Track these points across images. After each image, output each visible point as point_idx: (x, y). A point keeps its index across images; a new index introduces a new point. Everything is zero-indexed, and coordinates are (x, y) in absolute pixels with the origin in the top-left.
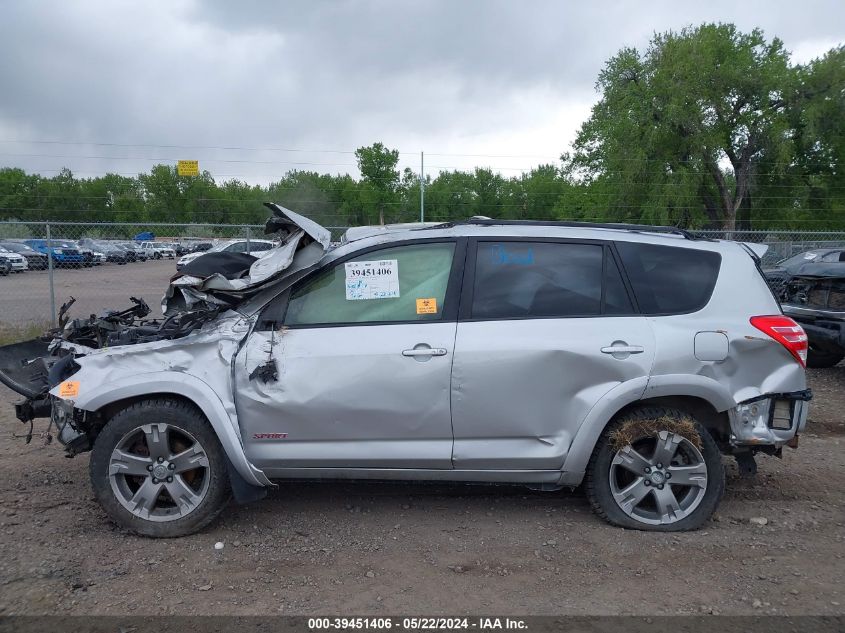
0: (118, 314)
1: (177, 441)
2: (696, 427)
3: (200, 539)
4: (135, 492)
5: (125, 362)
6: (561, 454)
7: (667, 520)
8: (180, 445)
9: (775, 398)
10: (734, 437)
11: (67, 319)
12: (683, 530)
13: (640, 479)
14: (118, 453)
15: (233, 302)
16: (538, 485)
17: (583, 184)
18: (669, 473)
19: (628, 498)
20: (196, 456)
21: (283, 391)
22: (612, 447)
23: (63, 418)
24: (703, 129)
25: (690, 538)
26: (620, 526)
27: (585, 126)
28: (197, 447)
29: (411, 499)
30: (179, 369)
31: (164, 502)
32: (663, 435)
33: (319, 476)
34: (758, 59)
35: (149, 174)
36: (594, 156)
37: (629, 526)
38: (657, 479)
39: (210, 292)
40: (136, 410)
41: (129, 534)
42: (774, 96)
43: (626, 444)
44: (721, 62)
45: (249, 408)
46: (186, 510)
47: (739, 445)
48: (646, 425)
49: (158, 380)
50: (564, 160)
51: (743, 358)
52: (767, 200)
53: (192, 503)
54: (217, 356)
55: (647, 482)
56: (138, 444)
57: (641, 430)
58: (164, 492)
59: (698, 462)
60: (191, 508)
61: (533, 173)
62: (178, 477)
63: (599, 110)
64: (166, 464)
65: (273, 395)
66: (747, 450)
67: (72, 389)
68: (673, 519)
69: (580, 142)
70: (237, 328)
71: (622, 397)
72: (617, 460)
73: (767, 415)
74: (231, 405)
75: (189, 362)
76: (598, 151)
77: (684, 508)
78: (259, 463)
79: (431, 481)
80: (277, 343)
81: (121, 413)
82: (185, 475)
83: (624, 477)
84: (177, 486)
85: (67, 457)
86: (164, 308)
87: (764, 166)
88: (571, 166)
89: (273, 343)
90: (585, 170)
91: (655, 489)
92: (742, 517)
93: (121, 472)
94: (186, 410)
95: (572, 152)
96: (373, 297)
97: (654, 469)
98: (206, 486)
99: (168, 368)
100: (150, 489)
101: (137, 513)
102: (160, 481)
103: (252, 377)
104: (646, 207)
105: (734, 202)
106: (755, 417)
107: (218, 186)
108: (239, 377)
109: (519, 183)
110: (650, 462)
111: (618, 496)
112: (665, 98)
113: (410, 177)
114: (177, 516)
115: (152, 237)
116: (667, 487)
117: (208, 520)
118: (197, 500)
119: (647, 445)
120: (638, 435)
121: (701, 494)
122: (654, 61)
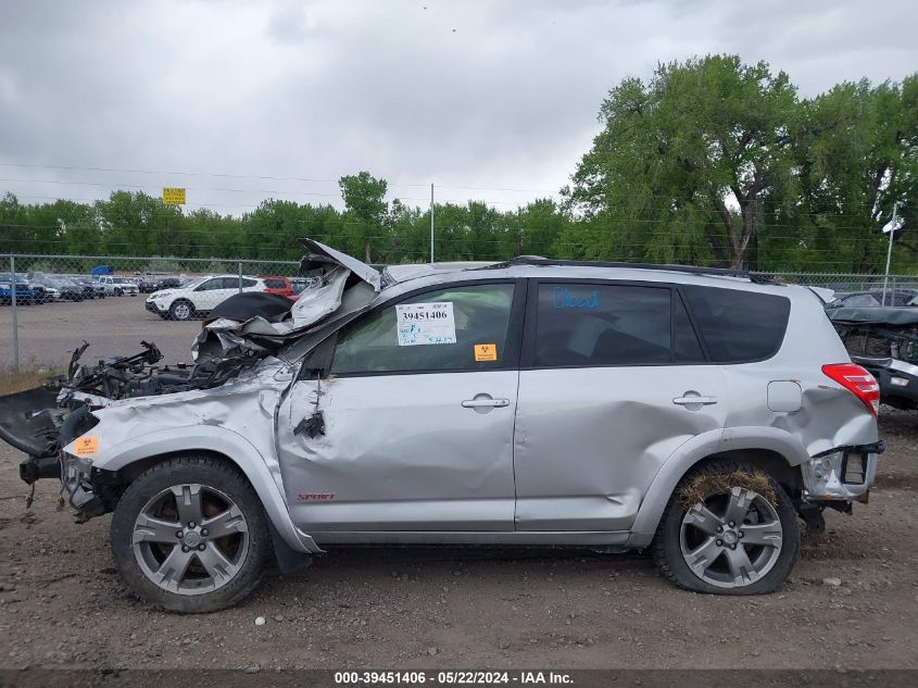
0: (127, 360)
1: (212, 503)
2: (770, 482)
3: (236, 614)
4: (161, 562)
5: (153, 415)
6: (630, 514)
7: (740, 582)
8: (212, 508)
9: (848, 451)
10: (806, 493)
11: (78, 366)
12: (759, 594)
13: (712, 539)
14: (143, 518)
15: (273, 348)
16: (604, 547)
17: (585, 220)
18: (741, 531)
19: (700, 559)
20: (233, 520)
21: (331, 446)
22: (682, 505)
23: (73, 479)
24: (708, 163)
25: (767, 602)
26: (692, 590)
27: (586, 159)
28: (234, 510)
29: (461, 564)
30: (215, 423)
31: (195, 572)
32: (736, 491)
33: (368, 541)
34: (764, 93)
35: (107, 200)
36: (596, 191)
37: (702, 590)
38: (729, 539)
39: (248, 337)
40: (166, 469)
41: (154, 610)
42: (780, 131)
43: (696, 500)
44: (726, 96)
45: (293, 465)
46: (221, 582)
47: (811, 502)
48: (720, 480)
49: (190, 435)
50: (564, 194)
51: (817, 409)
52: (773, 240)
53: (227, 573)
54: (258, 409)
55: (719, 542)
56: (167, 508)
57: (714, 486)
58: (195, 562)
59: (772, 519)
60: (227, 579)
61: (530, 208)
62: (211, 545)
63: (600, 141)
64: (198, 529)
65: (322, 451)
66: (815, 506)
67: (91, 445)
68: (747, 582)
69: (580, 176)
70: (278, 376)
71: (694, 452)
72: (688, 519)
73: (840, 469)
74: (274, 463)
75: (225, 415)
76: (599, 186)
77: (758, 569)
78: (306, 527)
79: (488, 545)
80: (323, 394)
81: (148, 472)
82: (218, 542)
83: (695, 537)
84: (210, 555)
85: (77, 522)
86: (195, 355)
87: (770, 204)
88: (571, 201)
89: (320, 393)
90: (585, 206)
91: (728, 550)
92: (814, 578)
93: (146, 539)
94: (223, 468)
95: (573, 186)
96: (428, 342)
97: (726, 528)
98: (245, 552)
99: (201, 421)
100: (179, 559)
101: (164, 586)
102: (190, 549)
103: (296, 431)
104: (651, 246)
105: (741, 241)
106: (828, 471)
107: (186, 215)
108: (282, 431)
109: (515, 218)
110: (722, 520)
111: (690, 557)
112: (670, 131)
113: (399, 209)
114: (210, 589)
115: (110, 271)
116: (740, 548)
117: (247, 590)
118: (234, 569)
119: (719, 502)
120: (710, 491)
121: (776, 554)
122: (658, 92)
